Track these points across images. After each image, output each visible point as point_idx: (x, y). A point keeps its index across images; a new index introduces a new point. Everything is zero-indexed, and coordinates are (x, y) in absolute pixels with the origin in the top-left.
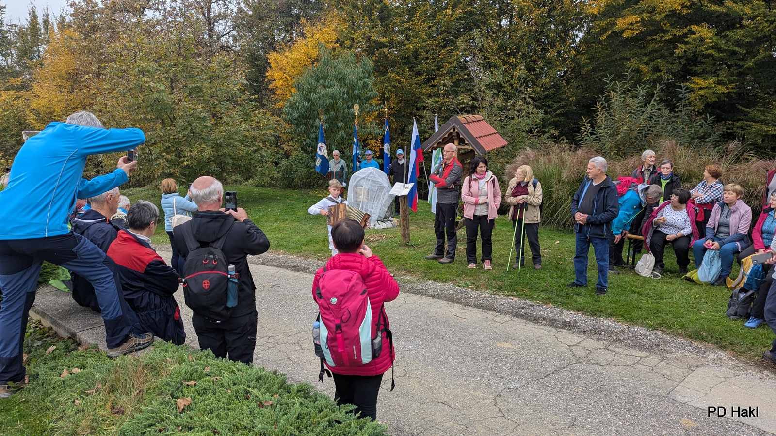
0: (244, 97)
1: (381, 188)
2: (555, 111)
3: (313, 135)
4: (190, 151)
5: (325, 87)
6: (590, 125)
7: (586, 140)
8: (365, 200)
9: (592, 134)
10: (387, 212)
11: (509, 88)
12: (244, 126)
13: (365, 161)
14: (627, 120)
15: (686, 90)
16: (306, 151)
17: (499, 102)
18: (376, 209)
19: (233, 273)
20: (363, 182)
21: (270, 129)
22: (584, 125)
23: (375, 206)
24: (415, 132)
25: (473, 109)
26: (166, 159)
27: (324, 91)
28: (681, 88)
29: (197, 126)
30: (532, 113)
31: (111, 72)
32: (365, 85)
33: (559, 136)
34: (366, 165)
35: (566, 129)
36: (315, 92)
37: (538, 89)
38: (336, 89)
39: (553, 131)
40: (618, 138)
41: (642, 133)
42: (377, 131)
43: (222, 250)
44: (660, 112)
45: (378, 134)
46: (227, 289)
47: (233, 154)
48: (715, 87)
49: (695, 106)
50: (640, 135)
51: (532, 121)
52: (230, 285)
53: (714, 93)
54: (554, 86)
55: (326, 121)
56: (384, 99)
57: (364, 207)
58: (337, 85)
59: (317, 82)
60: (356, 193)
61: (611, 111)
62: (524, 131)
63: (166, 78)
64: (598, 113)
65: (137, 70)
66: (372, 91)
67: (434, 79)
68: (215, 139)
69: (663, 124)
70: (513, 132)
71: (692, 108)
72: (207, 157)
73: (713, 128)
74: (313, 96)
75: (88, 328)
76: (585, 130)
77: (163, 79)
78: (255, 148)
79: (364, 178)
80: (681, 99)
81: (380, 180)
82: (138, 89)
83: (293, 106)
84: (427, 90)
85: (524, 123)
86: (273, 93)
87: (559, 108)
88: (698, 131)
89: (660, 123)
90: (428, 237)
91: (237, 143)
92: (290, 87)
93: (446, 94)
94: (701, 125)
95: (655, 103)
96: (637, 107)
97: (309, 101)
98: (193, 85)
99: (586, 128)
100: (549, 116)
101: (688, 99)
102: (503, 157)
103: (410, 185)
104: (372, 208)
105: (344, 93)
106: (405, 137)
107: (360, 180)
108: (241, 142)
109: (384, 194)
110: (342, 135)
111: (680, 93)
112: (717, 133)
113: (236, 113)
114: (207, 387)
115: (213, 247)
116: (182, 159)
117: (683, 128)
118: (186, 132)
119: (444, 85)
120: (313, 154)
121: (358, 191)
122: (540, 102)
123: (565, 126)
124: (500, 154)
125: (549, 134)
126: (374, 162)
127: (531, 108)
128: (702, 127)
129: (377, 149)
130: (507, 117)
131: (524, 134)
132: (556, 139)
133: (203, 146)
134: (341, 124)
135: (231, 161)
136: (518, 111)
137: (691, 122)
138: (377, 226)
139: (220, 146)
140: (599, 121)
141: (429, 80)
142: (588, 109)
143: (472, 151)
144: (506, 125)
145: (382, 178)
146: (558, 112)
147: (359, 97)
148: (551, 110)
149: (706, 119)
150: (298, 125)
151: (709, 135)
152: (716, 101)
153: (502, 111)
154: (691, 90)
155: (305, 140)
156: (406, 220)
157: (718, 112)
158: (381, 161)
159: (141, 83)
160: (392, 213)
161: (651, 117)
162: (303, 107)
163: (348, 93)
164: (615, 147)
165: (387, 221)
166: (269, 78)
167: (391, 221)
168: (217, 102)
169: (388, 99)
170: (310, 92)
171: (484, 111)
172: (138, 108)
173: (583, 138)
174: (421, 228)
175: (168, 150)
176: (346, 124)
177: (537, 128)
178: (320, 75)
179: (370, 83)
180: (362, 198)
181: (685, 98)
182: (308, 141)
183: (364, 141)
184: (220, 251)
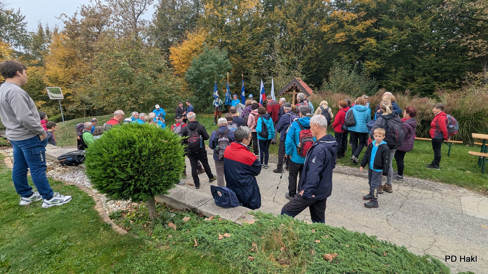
5: (207, 64)
7: (325, 88)
17: (286, 71)
32: (226, 63)
36: (202, 66)
38: (213, 65)
59: (203, 61)
66: (229, 66)
72: (152, 99)
76: (324, 84)
83: (190, 73)
97: (199, 70)
116: (139, 101)
133: (149, 94)
147: (223, 69)
150: (193, 83)
155: (196, 90)
162: (196, 74)
163: (218, 67)
178: (204, 58)
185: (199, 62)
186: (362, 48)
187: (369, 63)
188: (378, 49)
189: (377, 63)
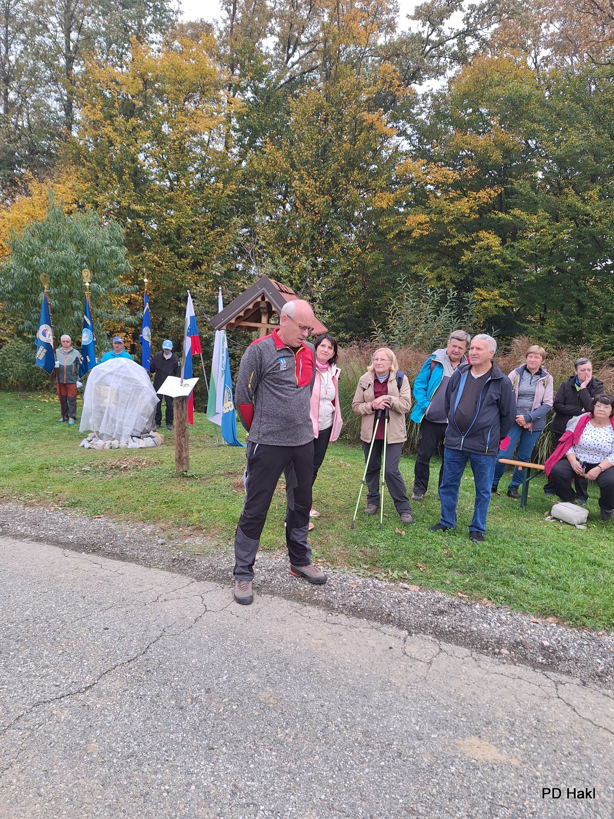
1: (139, 389)
8: (113, 406)
10: (146, 424)
18: (129, 419)
20: (110, 379)
23: (128, 414)
24: (190, 311)
57: (111, 416)
59: (43, 242)
60: (98, 394)
79: (111, 373)
81: (137, 377)
104: (124, 417)
107: (105, 376)
109: (143, 398)
121: (102, 392)
138: (132, 445)
145: (140, 374)
156: (184, 436)
165: (147, 437)
167: (152, 437)
180: (108, 402)
186: (467, 256)
187: (484, 293)
188: (504, 260)
189: (502, 296)
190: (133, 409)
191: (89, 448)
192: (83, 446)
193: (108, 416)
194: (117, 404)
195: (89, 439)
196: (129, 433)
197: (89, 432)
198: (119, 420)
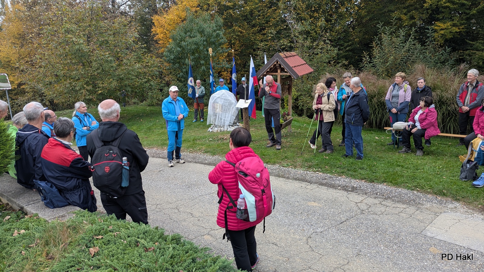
0: (137, 46)
1: (231, 104)
2: (345, 48)
3: (184, 70)
4: (103, 84)
5: (191, 37)
6: (368, 56)
7: (366, 66)
8: (220, 112)
9: (370, 62)
10: (235, 120)
11: (315, 33)
12: (138, 65)
13: (220, 86)
14: (393, 52)
15: (432, 30)
16: (180, 81)
17: (308, 43)
18: (228, 118)
19: (126, 162)
20: (218, 100)
21: (156, 67)
22: (365, 57)
23: (227, 116)
24: (252, 65)
25: (291, 49)
26: (86, 89)
27: (190, 40)
28: (428, 29)
29: (106, 66)
30: (330, 50)
31: (46, 32)
32: (218, 35)
33: (348, 65)
34: (220, 89)
35: (353, 60)
36: (184, 41)
37: (334, 34)
38: (198, 38)
39: (344, 62)
40: (387, 65)
41: (403, 60)
42: (227, 66)
43: (118, 147)
44: (415, 46)
45: (228, 68)
46: (121, 173)
47: (131, 85)
48: (451, 28)
49: (438, 41)
50: (402, 62)
51: (330, 55)
52: (124, 170)
53: (451, 32)
54: (344, 31)
55: (193, 60)
56: (231, 45)
57: (220, 117)
58: (199, 35)
59: (186, 34)
60: (214, 107)
61: (383, 47)
62: (324, 63)
63: (84, 35)
64: (374, 48)
65: (63, 30)
66: (223, 38)
67: (264, 29)
68: (119, 75)
69: (417, 54)
70: (318, 63)
71: (436, 43)
72: (114, 87)
73: (450, 56)
74: (183, 43)
75: (32, 203)
76: (366, 60)
77: (82, 36)
78: (146, 80)
79: (219, 97)
80: (429, 37)
81: (230, 98)
82: (65, 43)
83: (170, 51)
84: (259, 37)
85: (325, 57)
86: (157, 43)
87: (348, 46)
88: (441, 58)
89: (415, 53)
90: (263, 135)
91: (133, 77)
92: (168, 39)
93: (273, 39)
94: (442, 54)
95: (411, 40)
96: (400, 43)
97: (180, 47)
98: (102, 39)
99: (366, 59)
100: (341, 52)
101: (433, 37)
102: (311, 80)
103: (249, 101)
105: (204, 41)
106: (246, 70)
107: (216, 99)
108: (136, 76)
109: (233, 108)
110: (204, 69)
111: (428, 33)
112: (453, 59)
113: (132, 56)
114: (110, 239)
115: (112, 145)
116: (97, 89)
117: (430, 56)
118: (99, 71)
119: (271, 33)
120: (185, 83)
121: (216, 106)
122: (335, 43)
123: (352, 58)
124: (310, 78)
125: (342, 63)
126: (225, 87)
127: (329, 47)
128: (443, 55)
129: (228, 78)
130: (313, 53)
131: (325, 64)
132: (346, 67)
133: (111, 80)
134: (202, 62)
135: (130, 89)
136: (321, 49)
137: (436, 52)
138: (229, 129)
139: (122, 80)
140: (374, 54)
141: (261, 31)
142: (367, 46)
143: (290, 76)
144: (313, 59)
145: (231, 96)
146: (348, 48)
147: (214, 43)
148: (343, 47)
149: (445, 50)
150: (174, 64)
151: (448, 61)
152: (452, 38)
153: (310, 49)
154: (436, 31)
155: (179, 74)
156: (247, 124)
157: (454, 45)
158: (230, 86)
159: (67, 39)
160: (238, 120)
161: (409, 50)
162: (177, 51)
163: (206, 41)
164: (386, 71)
165: (235, 125)
166: (154, 32)
168: (119, 50)
169: (234, 44)
170: (181, 41)
171: (298, 50)
172: (66, 56)
173: (364, 65)
174: (258, 129)
175: (87, 83)
176: (206, 61)
177: (333, 60)
178: (187, 29)
179: (221, 33)
180: (218, 111)
181: (431, 36)
182: (181, 74)
183: (219, 73)
184: (117, 148)
185: (180, 36)
190: (229, 113)
191: (212, 132)
192: (209, 131)
193: (219, 117)
194: (222, 111)
195: (211, 127)
196: (228, 124)
197: (211, 124)
198: (223, 118)
